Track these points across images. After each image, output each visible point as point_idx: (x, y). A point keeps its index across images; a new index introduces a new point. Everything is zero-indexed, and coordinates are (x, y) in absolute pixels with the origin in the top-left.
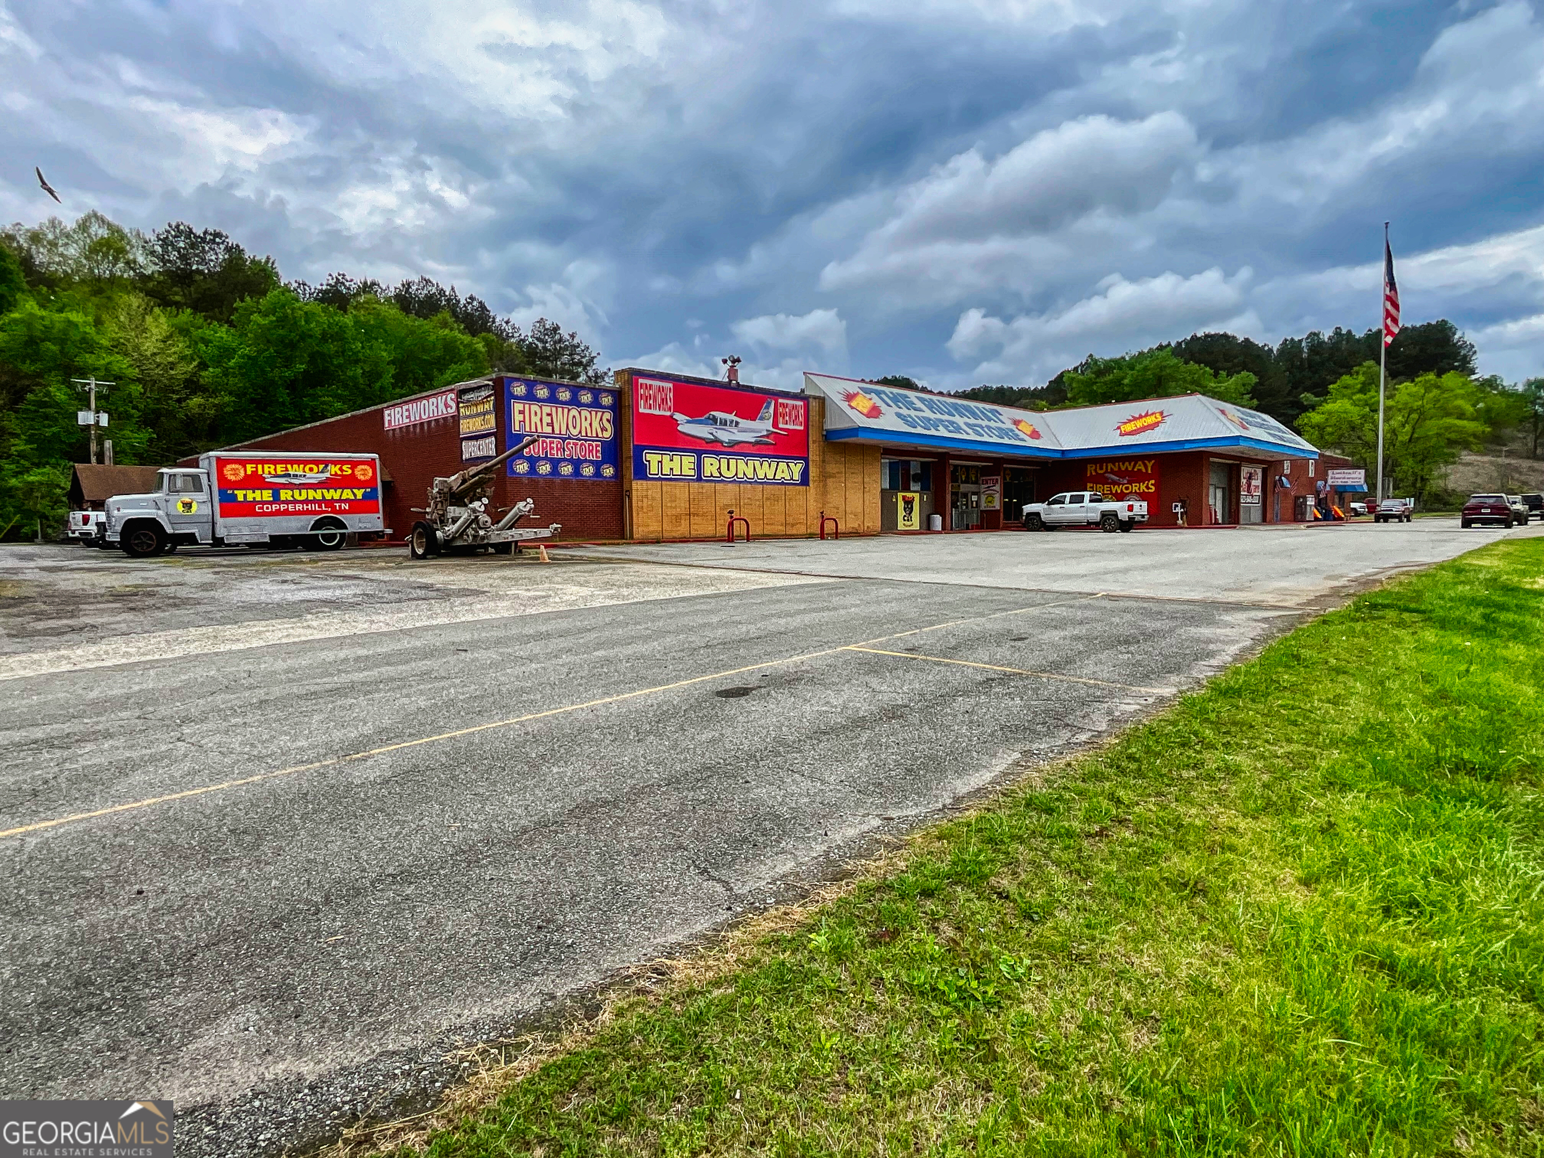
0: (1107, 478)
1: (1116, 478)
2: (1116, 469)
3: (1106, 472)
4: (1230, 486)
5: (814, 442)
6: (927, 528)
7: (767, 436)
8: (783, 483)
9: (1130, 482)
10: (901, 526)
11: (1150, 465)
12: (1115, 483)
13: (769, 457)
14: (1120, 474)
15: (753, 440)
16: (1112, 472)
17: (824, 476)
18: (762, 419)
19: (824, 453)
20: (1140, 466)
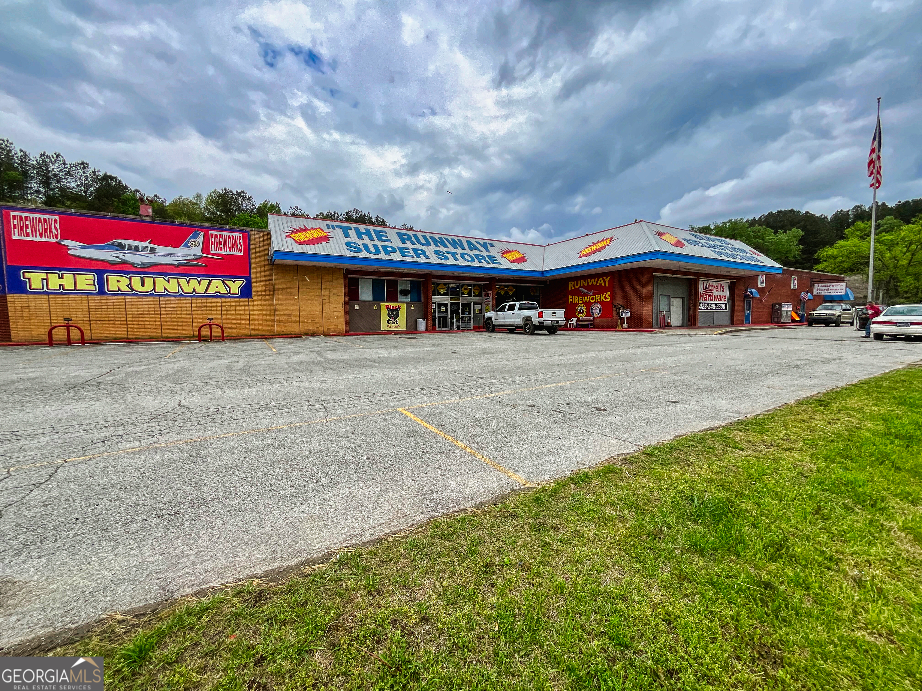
0: (581, 292)
1: (586, 291)
2: (586, 284)
3: (580, 287)
4: (689, 295)
5: (257, 265)
6: (413, 329)
7: (196, 260)
8: (217, 296)
9: (595, 294)
10: (384, 326)
11: (607, 280)
12: (585, 295)
14: (589, 288)
15: (176, 263)
16: (584, 287)
17: (271, 292)
18: (186, 246)
19: (271, 273)
20: (601, 281)
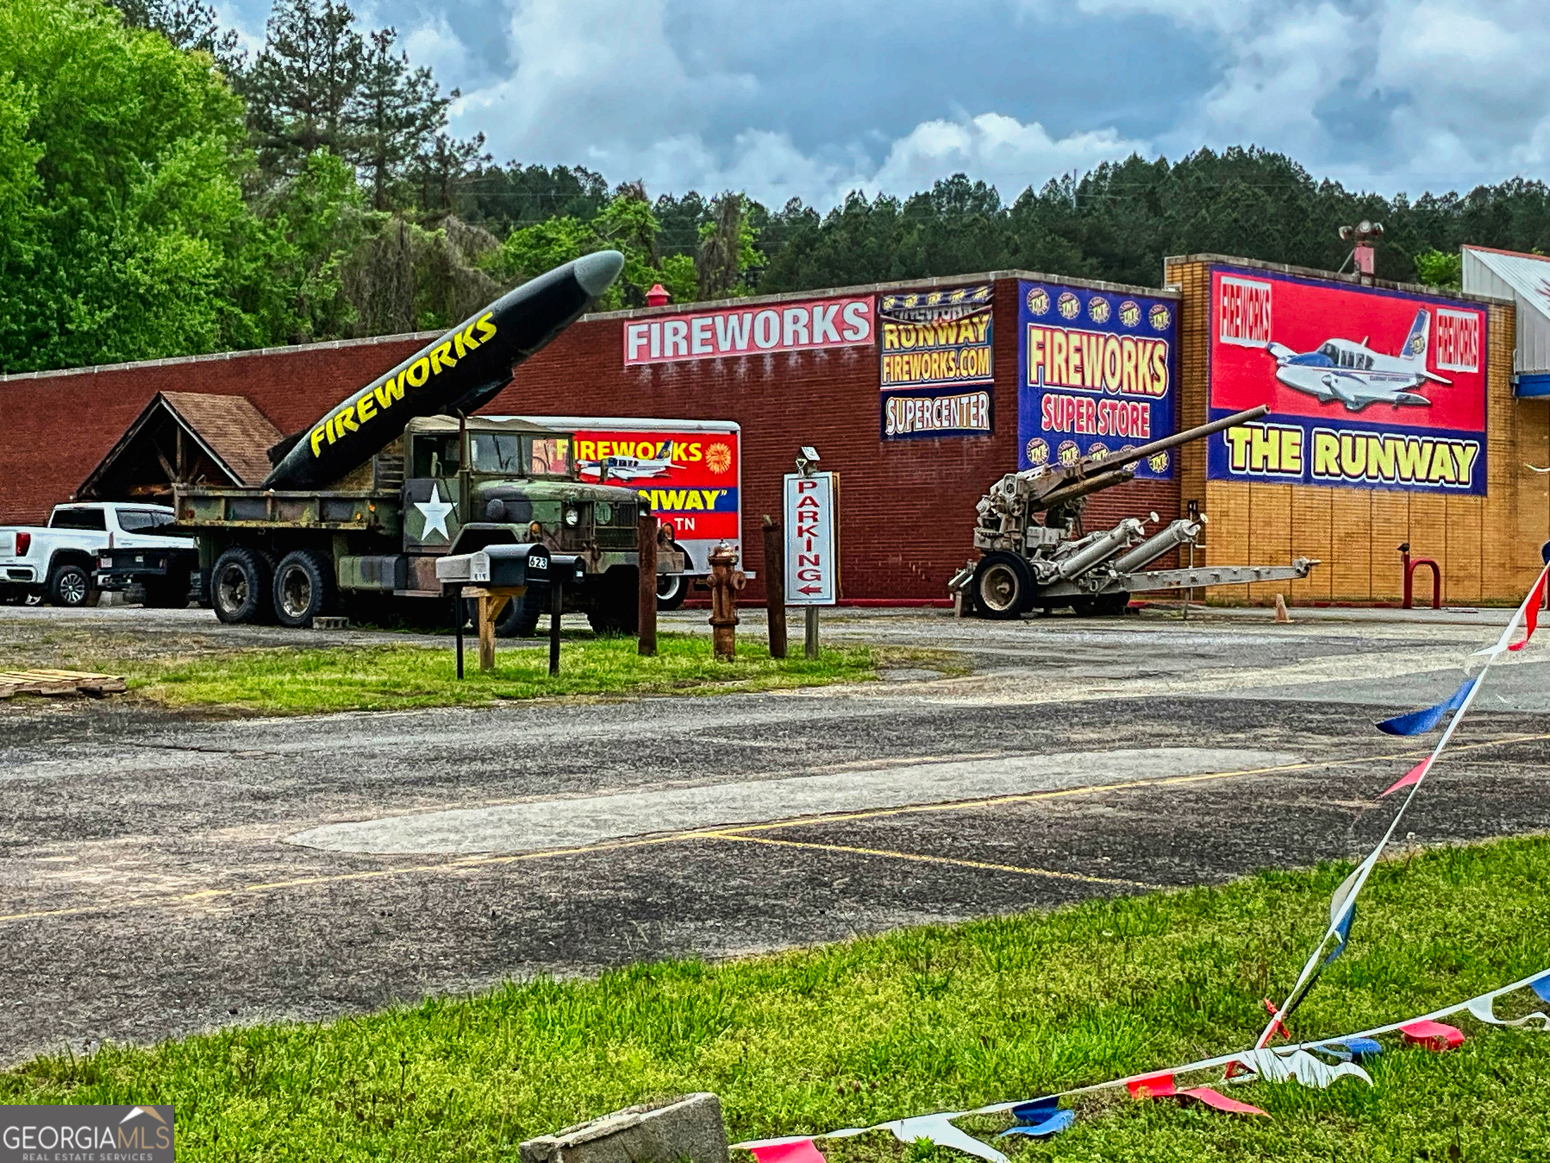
5: (1496, 400)
7: (1417, 388)
8: (1442, 490)
13: (1420, 432)
15: (1394, 397)
17: (1513, 475)
18: (1409, 351)
19: (1511, 423)
